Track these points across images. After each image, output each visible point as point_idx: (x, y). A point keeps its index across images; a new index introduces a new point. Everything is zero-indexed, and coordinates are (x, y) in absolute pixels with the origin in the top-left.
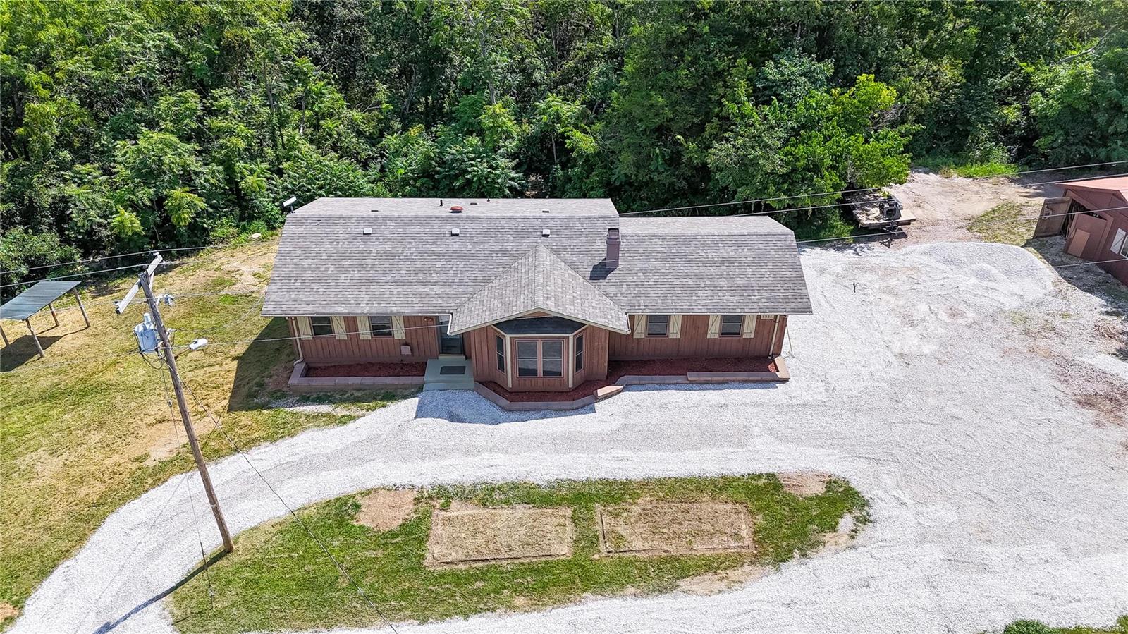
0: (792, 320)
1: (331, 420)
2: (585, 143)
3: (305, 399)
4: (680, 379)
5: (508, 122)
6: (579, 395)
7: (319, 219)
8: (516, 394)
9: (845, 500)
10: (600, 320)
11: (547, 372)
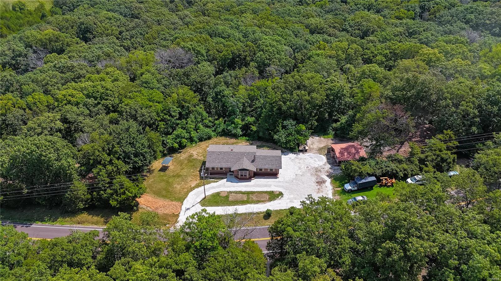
0: (280, 169)
1: (214, 182)
2: (254, 128)
4: (264, 177)
5: (240, 122)
6: (249, 179)
7: (212, 152)
8: (240, 179)
9: (281, 194)
10: (252, 170)
11: (245, 176)
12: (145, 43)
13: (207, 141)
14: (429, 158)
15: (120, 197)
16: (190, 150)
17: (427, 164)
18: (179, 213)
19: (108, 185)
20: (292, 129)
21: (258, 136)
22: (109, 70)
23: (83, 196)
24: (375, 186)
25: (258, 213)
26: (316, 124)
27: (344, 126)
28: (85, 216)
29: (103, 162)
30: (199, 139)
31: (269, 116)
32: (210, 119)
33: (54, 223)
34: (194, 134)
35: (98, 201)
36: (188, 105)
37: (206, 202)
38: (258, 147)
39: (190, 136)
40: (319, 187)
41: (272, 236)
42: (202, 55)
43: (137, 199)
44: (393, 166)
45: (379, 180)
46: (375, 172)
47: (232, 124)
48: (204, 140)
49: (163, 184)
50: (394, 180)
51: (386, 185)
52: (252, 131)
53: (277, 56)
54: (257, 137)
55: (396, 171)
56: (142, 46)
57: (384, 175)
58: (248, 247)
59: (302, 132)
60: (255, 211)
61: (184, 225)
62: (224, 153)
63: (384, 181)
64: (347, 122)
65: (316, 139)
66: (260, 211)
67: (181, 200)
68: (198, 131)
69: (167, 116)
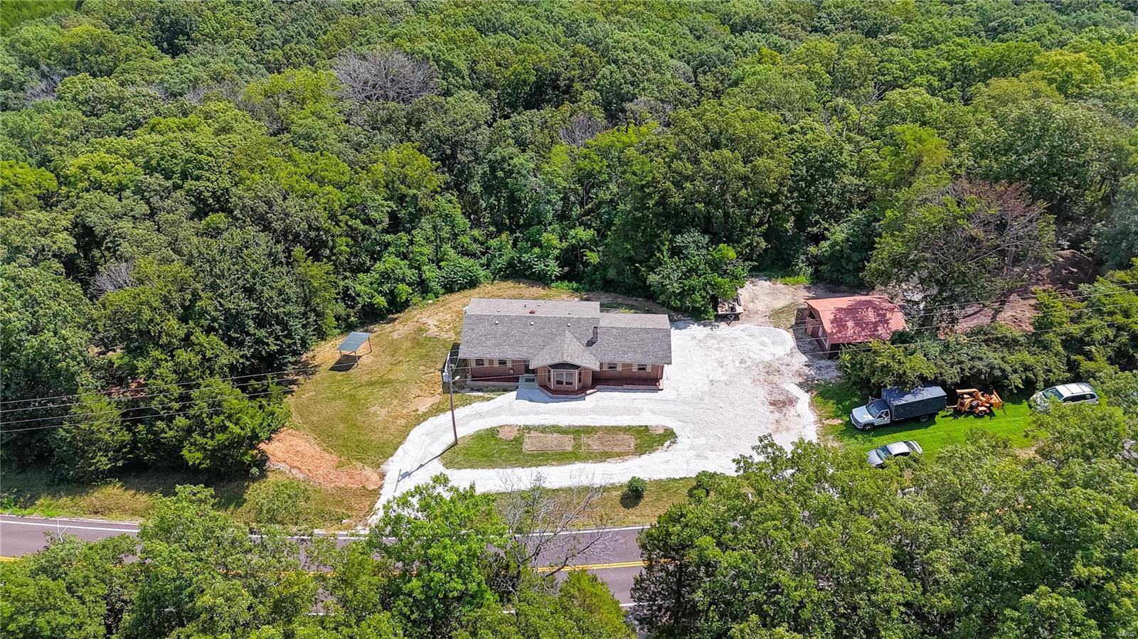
0: (665, 366)
1: (483, 399)
2: (593, 258)
3: (472, 390)
4: (620, 387)
5: (556, 242)
6: (580, 392)
7: (477, 316)
8: (554, 392)
9: (669, 435)
10: (588, 366)
11: (567, 383)
12: (317, 54)
13: (466, 292)
14: (1097, 336)
15: (212, 438)
16: (418, 316)
17: (1091, 351)
18: (381, 487)
19: (176, 406)
20: (697, 256)
21: (604, 279)
22: (212, 106)
23: (107, 437)
24: (941, 413)
25: (604, 489)
26: (763, 245)
27: (842, 251)
28: (113, 492)
29: (164, 340)
30: (444, 287)
31: (636, 223)
32: (476, 232)
33: (26, 512)
34: (430, 272)
35: (153, 450)
36: (415, 191)
37: (457, 454)
38: (605, 307)
39: (420, 277)
40: (777, 415)
41: (650, 559)
42: (459, 73)
43: (262, 446)
44: (992, 357)
45: (952, 397)
46: (941, 374)
47: (533, 246)
48: (459, 289)
49: (339, 405)
50: (995, 398)
51: (972, 411)
52: (586, 264)
53: (652, 75)
54: (601, 282)
55: (1003, 371)
56: (312, 63)
57: (965, 383)
58: (577, 593)
59: (725, 267)
60: (598, 481)
61: (381, 524)
62: (511, 319)
63: (968, 401)
64: (848, 240)
65: (762, 287)
66: (611, 481)
67: (387, 450)
68: (442, 264)
69: (358, 221)
